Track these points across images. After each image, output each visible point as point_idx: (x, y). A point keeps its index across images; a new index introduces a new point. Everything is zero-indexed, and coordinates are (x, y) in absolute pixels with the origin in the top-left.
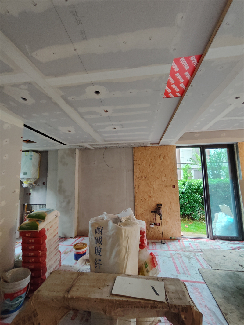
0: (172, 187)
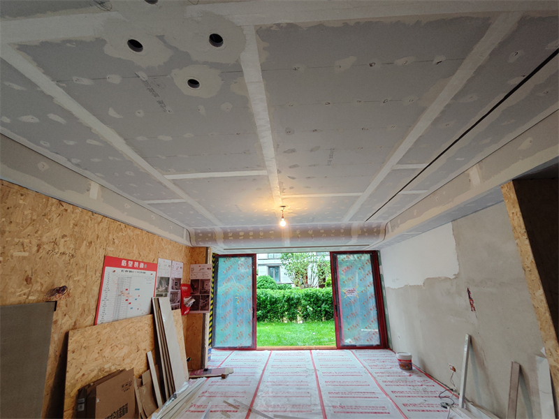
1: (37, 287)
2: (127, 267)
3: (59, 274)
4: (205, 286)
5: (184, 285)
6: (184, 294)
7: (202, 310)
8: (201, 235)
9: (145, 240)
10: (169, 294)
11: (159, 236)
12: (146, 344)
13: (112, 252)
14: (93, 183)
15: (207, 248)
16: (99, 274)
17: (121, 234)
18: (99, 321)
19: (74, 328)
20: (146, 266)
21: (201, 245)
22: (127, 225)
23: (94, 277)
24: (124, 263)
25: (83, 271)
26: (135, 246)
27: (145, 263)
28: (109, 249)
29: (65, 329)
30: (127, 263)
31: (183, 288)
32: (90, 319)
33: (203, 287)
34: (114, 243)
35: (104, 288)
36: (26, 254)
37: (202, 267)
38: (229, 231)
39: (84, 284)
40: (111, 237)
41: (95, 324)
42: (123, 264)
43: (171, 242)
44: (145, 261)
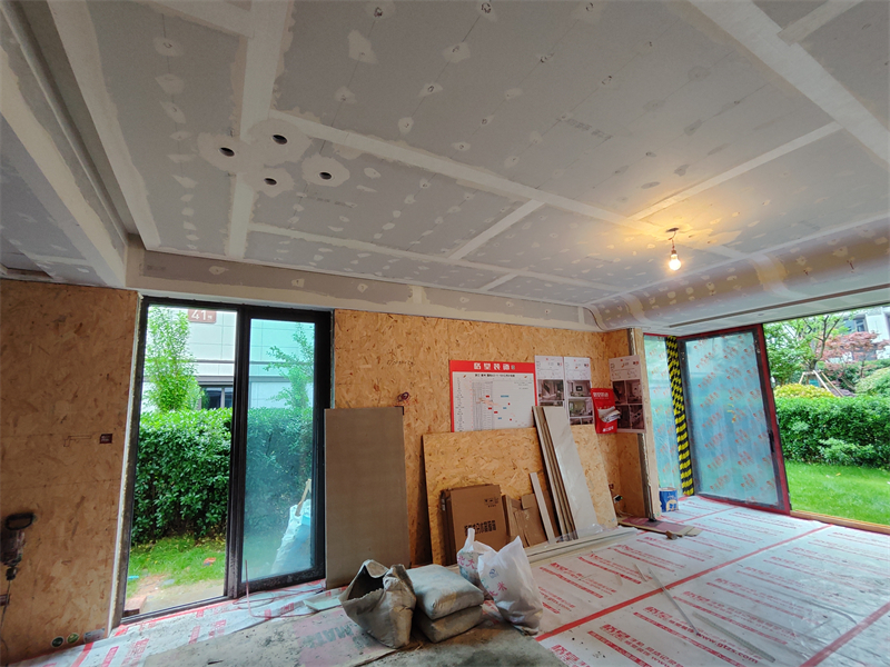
0: (96, 441)
1: (384, 393)
2: (483, 370)
3: (402, 382)
4: (634, 391)
5: (597, 390)
6: (599, 403)
7: (634, 427)
8: (608, 311)
9: (505, 336)
10: (566, 402)
11: (529, 327)
12: (529, 462)
13: (458, 355)
14: (413, 288)
15: (629, 330)
16: (446, 380)
17: (466, 333)
18: (456, 429)
19: (429, 432)
20: (513, 367)
21: (615, 326)
22: (471, 322)
23: (440, 383)
24: (477, 366)
25: (426, 378)
26: (491, 345)
27: (510, 364)
28: (453, 353)
29: (419, 433)
30: (482, 365)
31: (595, 394)
32: (446, 425)
33: (631, 392)
34: (458, 345)
35: (454, 395)
36: (369, 366)
37: (624, 361)
38: (647, 295)
39: (431, 390)
40: (452, 339)
41: (452, 431)
42: (476, 368)
43: (555, 331)
44: (511, 361)
